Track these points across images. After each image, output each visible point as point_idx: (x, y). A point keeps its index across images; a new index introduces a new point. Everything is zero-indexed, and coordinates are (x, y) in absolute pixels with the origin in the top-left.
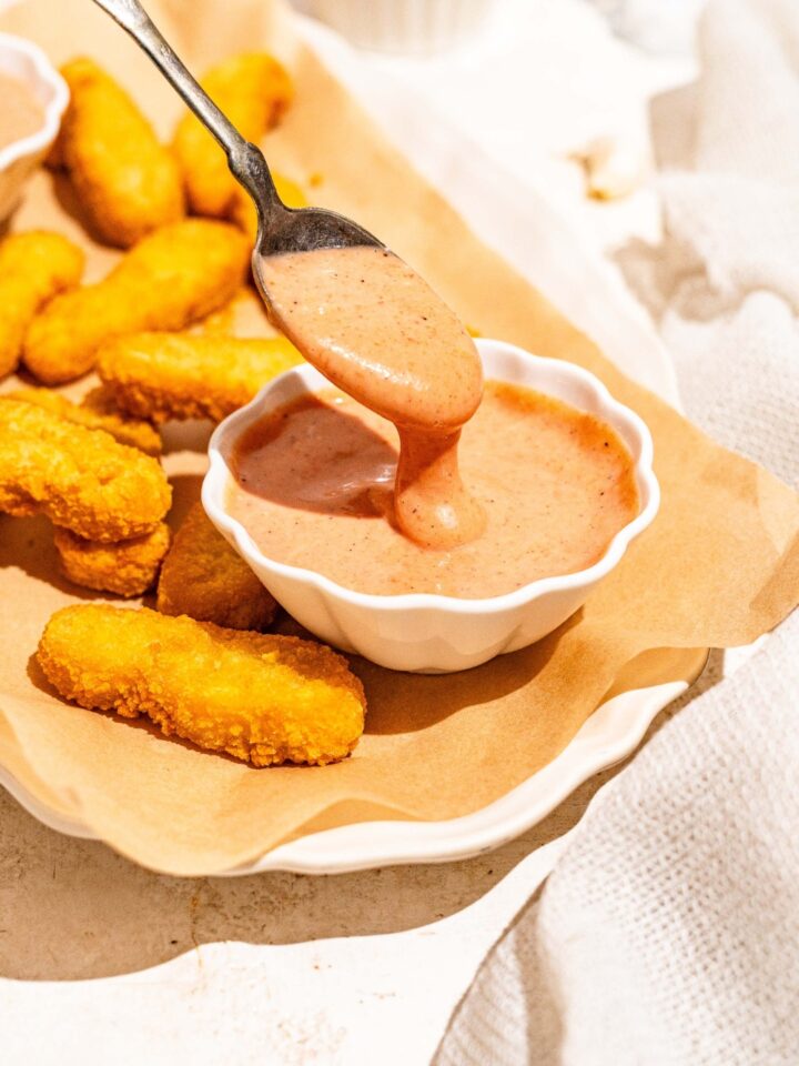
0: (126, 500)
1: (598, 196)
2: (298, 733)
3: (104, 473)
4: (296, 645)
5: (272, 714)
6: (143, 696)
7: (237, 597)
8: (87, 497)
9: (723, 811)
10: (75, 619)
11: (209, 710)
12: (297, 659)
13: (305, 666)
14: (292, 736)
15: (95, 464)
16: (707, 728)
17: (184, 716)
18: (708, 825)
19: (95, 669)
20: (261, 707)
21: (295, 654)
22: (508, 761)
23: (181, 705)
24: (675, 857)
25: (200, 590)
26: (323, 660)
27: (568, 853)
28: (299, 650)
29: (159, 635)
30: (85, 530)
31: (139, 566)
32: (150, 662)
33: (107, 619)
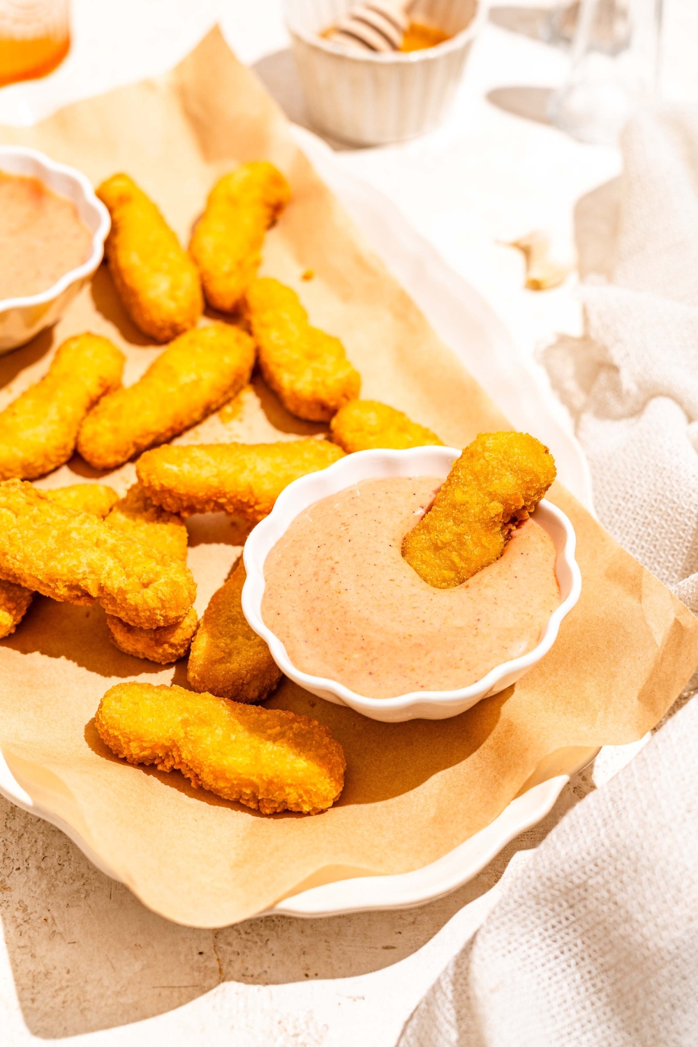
0: (161, 600)
1: (536, 286)
2: (295, 794)
3: (145, 579)
4: (293, 721)
5: (275, 780)
6: (177, 760)
7: (249, 675)
8: (133, 598)
9: (609, 891)
10: (124, 696)
11: (228, 775)
12: (294, 734)
13: (299, 740)
14: (290, 796)
15: (138, 569)
16: (600, 822)
17: (208, 779)
18: (597, 899)
19: (139, 739)
20: (267, 775)
21: (292, 728)
22: (452, 822)
23: (206, 770)
24: (572, 919)
25: (221, 669)
26: (313, 733)
27: (494, 912)
28: (295, 725)
29: (187, 710)
30: (131, 620)
31: (172, 645)
32: (182, 735)
33: (148, 696)
